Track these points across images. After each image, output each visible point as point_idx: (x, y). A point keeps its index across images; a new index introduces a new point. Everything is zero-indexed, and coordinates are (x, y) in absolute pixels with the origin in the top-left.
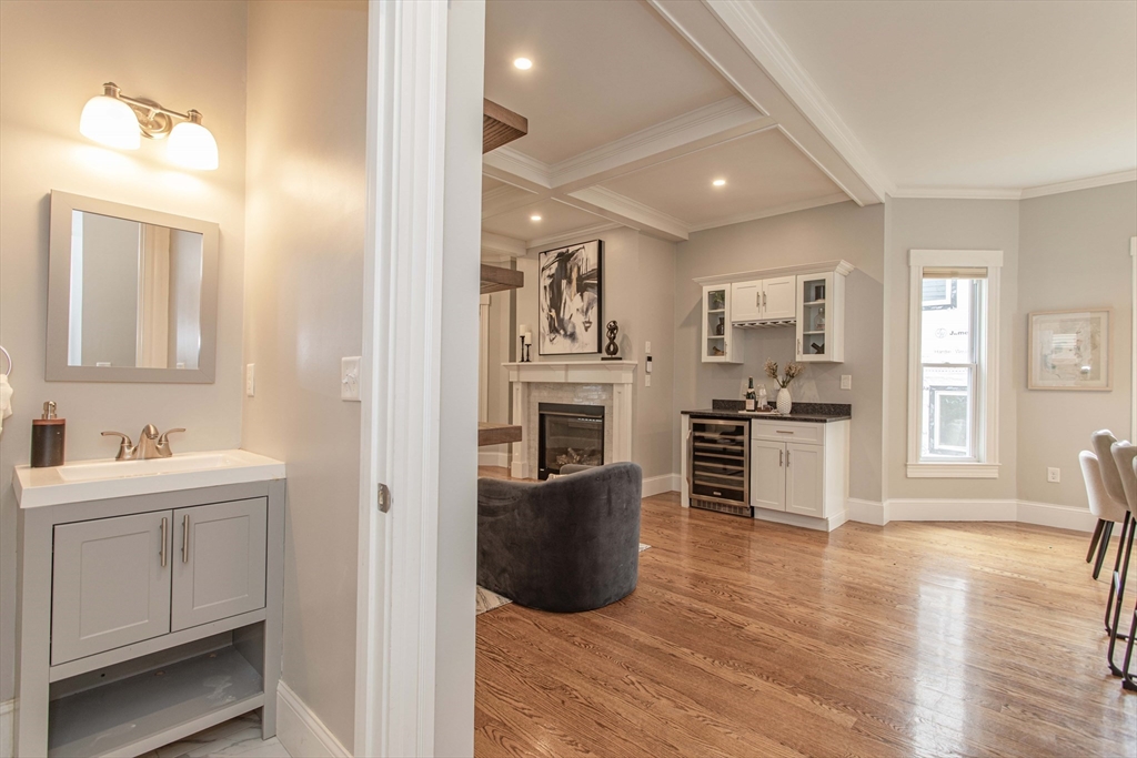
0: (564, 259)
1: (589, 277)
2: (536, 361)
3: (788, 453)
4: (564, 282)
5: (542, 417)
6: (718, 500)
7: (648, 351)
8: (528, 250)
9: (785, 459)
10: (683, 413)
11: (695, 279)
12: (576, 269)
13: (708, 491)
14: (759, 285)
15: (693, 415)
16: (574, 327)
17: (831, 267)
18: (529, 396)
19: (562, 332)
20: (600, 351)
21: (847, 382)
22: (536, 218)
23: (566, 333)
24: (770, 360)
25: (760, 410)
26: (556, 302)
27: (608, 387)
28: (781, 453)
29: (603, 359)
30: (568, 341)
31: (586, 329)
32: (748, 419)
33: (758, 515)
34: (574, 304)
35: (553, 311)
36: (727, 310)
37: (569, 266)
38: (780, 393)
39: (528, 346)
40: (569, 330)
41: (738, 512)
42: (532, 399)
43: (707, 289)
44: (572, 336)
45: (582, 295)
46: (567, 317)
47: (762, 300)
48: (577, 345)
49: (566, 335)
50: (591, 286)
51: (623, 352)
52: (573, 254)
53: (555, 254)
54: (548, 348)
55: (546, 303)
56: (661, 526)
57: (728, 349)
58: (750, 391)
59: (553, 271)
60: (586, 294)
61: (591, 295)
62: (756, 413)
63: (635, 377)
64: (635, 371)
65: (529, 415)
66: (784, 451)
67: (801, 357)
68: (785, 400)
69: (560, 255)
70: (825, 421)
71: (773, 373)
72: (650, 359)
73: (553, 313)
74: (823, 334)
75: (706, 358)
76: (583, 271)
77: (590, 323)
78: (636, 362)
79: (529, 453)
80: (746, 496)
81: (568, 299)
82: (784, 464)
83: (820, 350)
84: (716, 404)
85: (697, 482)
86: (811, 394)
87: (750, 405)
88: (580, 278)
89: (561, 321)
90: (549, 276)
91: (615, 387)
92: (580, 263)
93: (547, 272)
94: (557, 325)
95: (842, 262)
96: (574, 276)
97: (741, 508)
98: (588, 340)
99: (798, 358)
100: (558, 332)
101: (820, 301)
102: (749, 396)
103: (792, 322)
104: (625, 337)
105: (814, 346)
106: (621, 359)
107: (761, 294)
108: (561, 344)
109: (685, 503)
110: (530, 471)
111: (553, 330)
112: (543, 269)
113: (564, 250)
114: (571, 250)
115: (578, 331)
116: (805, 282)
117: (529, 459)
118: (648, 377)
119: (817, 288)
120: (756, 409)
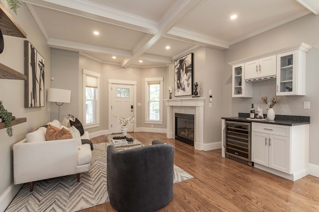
0: (182, 62)
1: (189, 67)
2: (174, 98)
3: (270, 140)
4: (181, 70)
5: (176, 118)
6: (236, 156)
7: (210, 94)
8: (172, 61)
9: (268, 142)
10: (222, 118)
11: (229, 63)
12: (185, 65)
13: (233, 152)
14: (257, 62)
15: (227, 120)
16: (184, 86)
17: (297, 47)
18: (172, 110)
19: (181, 88)
20: (192, 94)
21: (307, 105)
22: (168, 48)
23: (182, 88)
24: (264, 96)
25: (257, 118)
26: (179, 78)
27: (194, 107)
28: (266, 139)
29: (193, 97)
30: (183, 91)
31: (188, 86)
32: (250, 122)
33: (255, 166)
34: (185, 77)
35: (178, 81)
36: (243, 75)
37: (183, 64)
38: (269, 110)
39: (171, 93)
40: (183, 87)
41: (246, 163)
42: (173, 111)
43: (234, 67)
44: (184, 89)
45: (187, 74)
46: (182, 83)
47: (259, 69)
48: (185, 92)
49: (182, 89)
50: (189, 70)
51: (200, 94)
52: (184, 59)
53: (178, 61)
54: (177, 94)
55: (176, 78)
56: (207, 166)
57: (243, 91)
58: (252, 109)
59: (178, 67)
60: (188, 73)
61: (189, 74)
62: (255, 119)
63: (204, 104)
64: (204, 101)
65: (172, 117)
66: (268, 138)
67: (279, 93)
68: (271, 114)
69: (180, 61)
70: (291, 125)
71: (265, 101)
72: (211, 97)
73: (178, 82)
74: (292, 82)
75: (234, 96)
76: (187, 65)
77: (189, 84)
78: (205, 98)
79: (172, 130)
80: (249, 157)
81: (183, 76)
82: (268, 144)
83: (291, 90)
84: (240, 115)
85: (228, 147)
86: (286, 110)
87: (252, 115)
88: (186, 68)
89: (180, 84)
90: (177, 69)
91: (197, 108)
92: (186, 63)
93: (177, 67)
94: (180, 86)
95: (303, 44)
96: (184, 67)
97: (247, 162)
98: (189, 90)
99: (278, 94)
100: (180, 88)
101: (290, 66)
102: (252, 112)
103: (275, 77)
104: (201, 88)
105: (287, 88)
106: (199, 97)
107: (258, 66)
108: (180, 93)
109: (223, 155)
110: (173, 136)
111: (178, 87)
112: (176, 67)
113: (181, 59)
114: (183, 58)
115: (185, 87)
116: (281, 57)
117: (172, 132)
118: (210, 104)
119: (289, 59)
120: (255, 117)
